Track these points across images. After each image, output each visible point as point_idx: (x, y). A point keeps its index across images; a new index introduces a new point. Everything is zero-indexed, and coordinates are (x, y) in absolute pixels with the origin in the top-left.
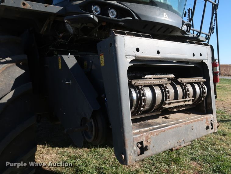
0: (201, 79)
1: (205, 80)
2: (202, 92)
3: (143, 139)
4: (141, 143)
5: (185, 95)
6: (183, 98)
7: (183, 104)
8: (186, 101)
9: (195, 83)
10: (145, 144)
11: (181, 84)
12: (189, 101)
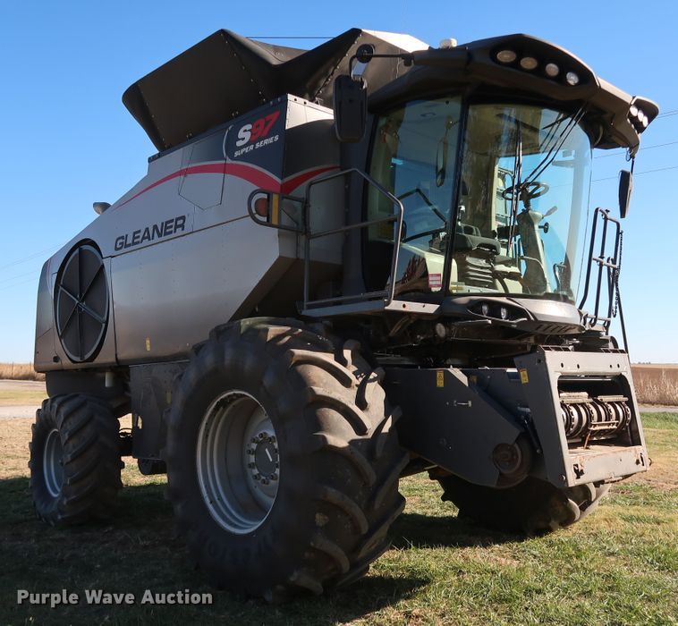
0: (621, 398)
1: (626, 399)
2: (625, 414)
3: (577, 462)
4: (577, 465)
5: (608, 417)
6: (606, 420)
7: (606, 427)
8: (610, 424)
9: (617, 402)
10: (580, 468)
11: (601, 403)
12: (613, 424)
